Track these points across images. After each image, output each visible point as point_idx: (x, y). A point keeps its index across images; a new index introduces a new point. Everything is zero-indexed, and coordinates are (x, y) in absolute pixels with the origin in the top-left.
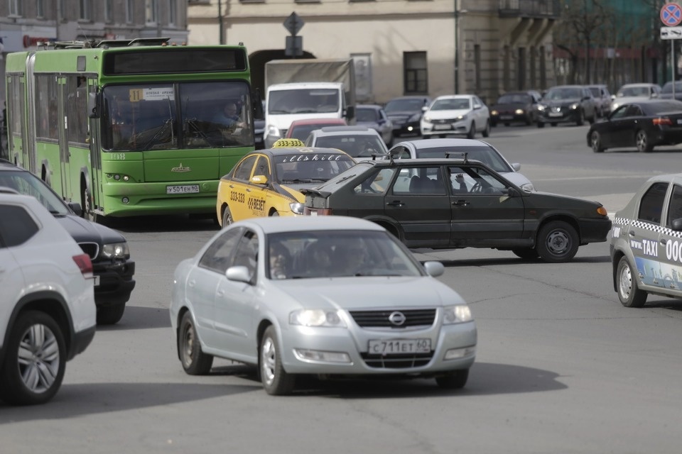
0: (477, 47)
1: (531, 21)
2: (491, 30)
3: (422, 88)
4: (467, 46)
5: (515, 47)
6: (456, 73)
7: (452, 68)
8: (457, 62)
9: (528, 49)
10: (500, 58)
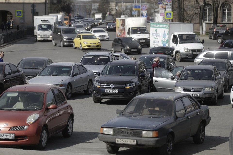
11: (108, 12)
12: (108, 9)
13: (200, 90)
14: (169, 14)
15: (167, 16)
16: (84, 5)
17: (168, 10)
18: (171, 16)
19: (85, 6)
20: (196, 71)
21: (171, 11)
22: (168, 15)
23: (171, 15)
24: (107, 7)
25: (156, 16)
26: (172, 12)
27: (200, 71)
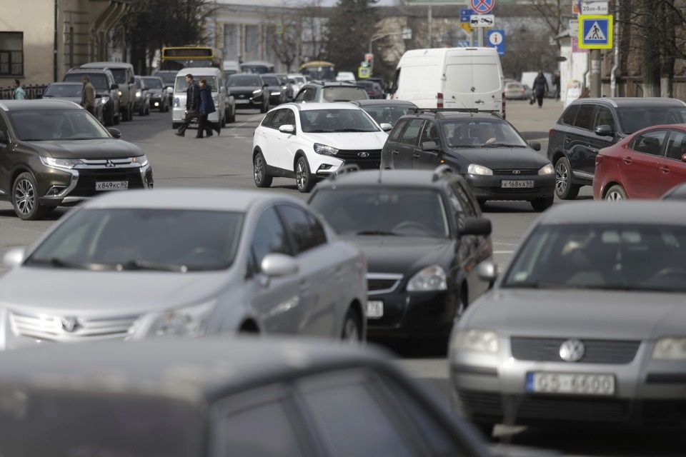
0: (71, 29)
1: (116, 5)
2: (80, 13)
3: (16, 70)
4: (66, 29)
5: (98, 32)
6: (56, 55)
7: (51, 52)
8: (56, 46)
9: (105, 34)
10: (89, 42)
11: (367, 52)
12: (365, 39)
13: (621, 351)
14: (598, 27)
15: (587, 38)
16: (267, 21)
17: (593, 9)
18: (604, 38)
19: (271, 29)
20: (610, 237)
21: (606, 12)
22: (593, 29)
23: (605, 33)
24: (365, 33)
25: (564, 59)
26: (610, 18)
27: (634, 238)
